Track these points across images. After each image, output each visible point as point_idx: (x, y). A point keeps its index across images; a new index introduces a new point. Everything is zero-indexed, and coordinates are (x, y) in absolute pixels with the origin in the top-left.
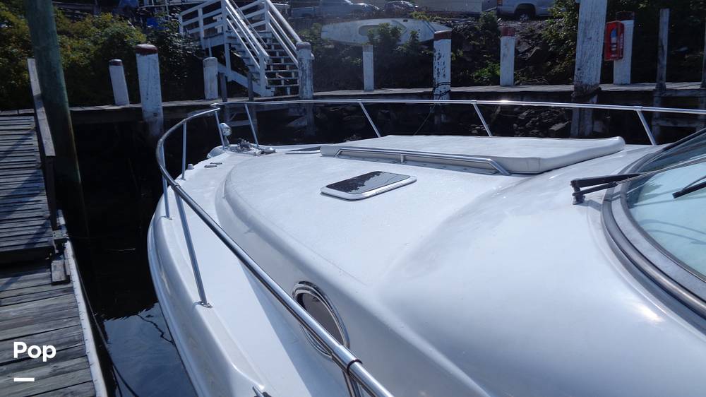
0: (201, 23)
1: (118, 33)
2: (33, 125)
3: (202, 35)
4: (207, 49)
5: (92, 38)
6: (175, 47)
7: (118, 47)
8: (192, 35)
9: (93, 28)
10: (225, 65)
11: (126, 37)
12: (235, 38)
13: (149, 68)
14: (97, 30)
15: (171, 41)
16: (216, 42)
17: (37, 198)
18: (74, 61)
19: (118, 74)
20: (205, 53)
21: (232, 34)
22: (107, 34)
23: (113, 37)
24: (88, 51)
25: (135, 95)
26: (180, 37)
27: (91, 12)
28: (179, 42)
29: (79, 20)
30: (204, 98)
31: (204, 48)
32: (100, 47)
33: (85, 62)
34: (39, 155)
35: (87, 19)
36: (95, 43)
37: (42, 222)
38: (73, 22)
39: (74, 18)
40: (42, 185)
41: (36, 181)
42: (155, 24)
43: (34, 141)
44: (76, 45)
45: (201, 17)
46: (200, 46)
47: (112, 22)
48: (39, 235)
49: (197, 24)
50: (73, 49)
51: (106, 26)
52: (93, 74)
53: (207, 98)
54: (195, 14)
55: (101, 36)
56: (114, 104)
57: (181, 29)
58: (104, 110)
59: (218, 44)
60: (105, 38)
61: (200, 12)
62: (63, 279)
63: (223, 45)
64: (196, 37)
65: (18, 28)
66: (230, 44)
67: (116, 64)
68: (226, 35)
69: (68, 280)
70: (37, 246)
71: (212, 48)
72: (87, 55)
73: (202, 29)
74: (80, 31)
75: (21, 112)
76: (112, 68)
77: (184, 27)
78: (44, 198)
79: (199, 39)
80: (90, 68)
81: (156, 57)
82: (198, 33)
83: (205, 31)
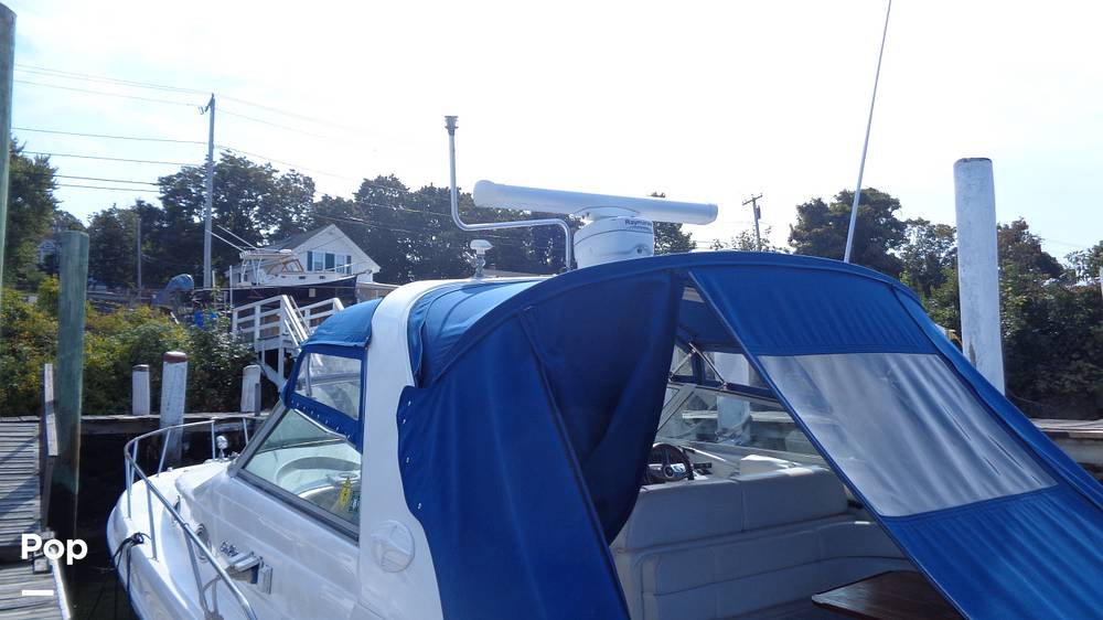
0: (258, 322)
1: (153, 332)
2: (37, 433)
3: (257, 335)
4: (260, 353)
5: (121, 337)
6: (221, 349)
7: (151, 348)
8: (247, 335)
9: (124, 323)
10: (277, 371)
11: (162, 336)
13: (175, 377)
14: (130, 327)
15: (216, 343)
16: (271, 345)
17: (30, 502)
18: (93, 362)
19: (141, 381)
20: (257, 356)
22: (139, 332)
23: (146, 335)
24: (112, 350)
25: (156, 406)
26: (229, 338)
27: (126, 303)
28: (226, 343)
29: (111, 312)
30: (239, 411)
31: (256, 351)
32: (130, 346)
33: (106, 364)
34: (37, 462)
35: (120, 312)
36: (123, 342)
37: (31, 523)
38: (102, 315)
39: (103, 309)
40: (38, 491)
41: (32, 487)
42: (200, 324)
43: (35, 448)
44: (99, 344)
45: (258, 315)
46: (252, 349)
47: (149, 317)
49: (251, 323)
51: (140, 323)
52: (114, 377)
53: (243, 410)
54: (252, 311)
55: (132, 335)
56: (131, 414)
57: (235, 326)
58: (117, 420)
59: (271, 348)
60: (137, 337)
61: (258, 310)
63: (277, 350)
64: (249, 337)
65: (34, 321)
66: (285, 349)
67: (142, 369)
68: (282, 337)
71: (266, 351)
72: (111, 356)
73: (257, 330)
74: (108, 328)
75: (24, 419)
76: (136, 375)
77: (239, 325)
78: (37, 502)
79: (252, 341)
80: (112, 371)
81: (184, 365)
82: (253, 333)
83: (261, 331)
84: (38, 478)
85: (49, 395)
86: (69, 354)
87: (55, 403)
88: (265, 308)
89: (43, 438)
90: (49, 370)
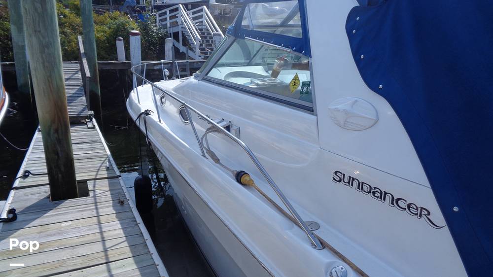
0: (168, 19)
1: (122, 23)
2: (79, 68)
3: (168, 25)
4: (170, 34)
5: (108, 25)
6: (153, 32)
7: (122, 31)
8: (163, 25)
9: (109, 19)
10: (179, 43)
11: (126, 25)
12: (185, 28)
13: (136, 43)
14: (111, 21)
15: (150, 29)
16: (175, 30)
17: (81, 98)
18: (98, 38)
19: (120, 45)
20: (169, 35)
21: (184, 26)
22: (116, 23)
23: (119, 25)
24: (105, 32)
25: (128, 56)
26: (156, 26)
27: (108, 10)
28: (154, 29)
29: (102, 14)
30: (164, 59)
31: (169, 33)
32: (112, 30)
33: (104, 38)
34: (81, 81)
35: (106, 14)
36: (110, 28)
37: (83, 107)
38: (98, 16)
39: (99, 13)
40: (84, 93)
41: (81, 91)
43: (79, 75)
44: (99, 29)
45: (168, 15)
46: (167, 32)
47: (119, 17)
48: (82, 111)
49: (165, 19)
50: (98, 31)
51: (116, 19)
52: (107, 45)
54: (165, 13)
55: (113, 24)
56: (117, 61)
57: (158, 21)
58: (112, 63)
59: (176, 31)
60: (115, 26)
61: (168, 12)
62: (92, 127)
63: (178, 32)
64: (165, 26)
65: (70, 18)
66: (182, 32)
67: (120, 40)
68: (180, 26)
69: (94, 127)
70: (81, 115)
71: (173, 33)
72: (105, 34)
73: (168, 22)
74: (102, 21)
75: (73, 62)
76: (117, 42)
77: (160, 20)
78: (84, 98)
79: (167, 28)
80: (106, 42)
81: (139, 37)
82: (166, 24)
83: (170, 23)
84: (83, 88)
85: (82, 50)
86: (88, 30)
87: (85, 53)
88: (171, 11)
89: (82, 70)
90: (80, 38)
